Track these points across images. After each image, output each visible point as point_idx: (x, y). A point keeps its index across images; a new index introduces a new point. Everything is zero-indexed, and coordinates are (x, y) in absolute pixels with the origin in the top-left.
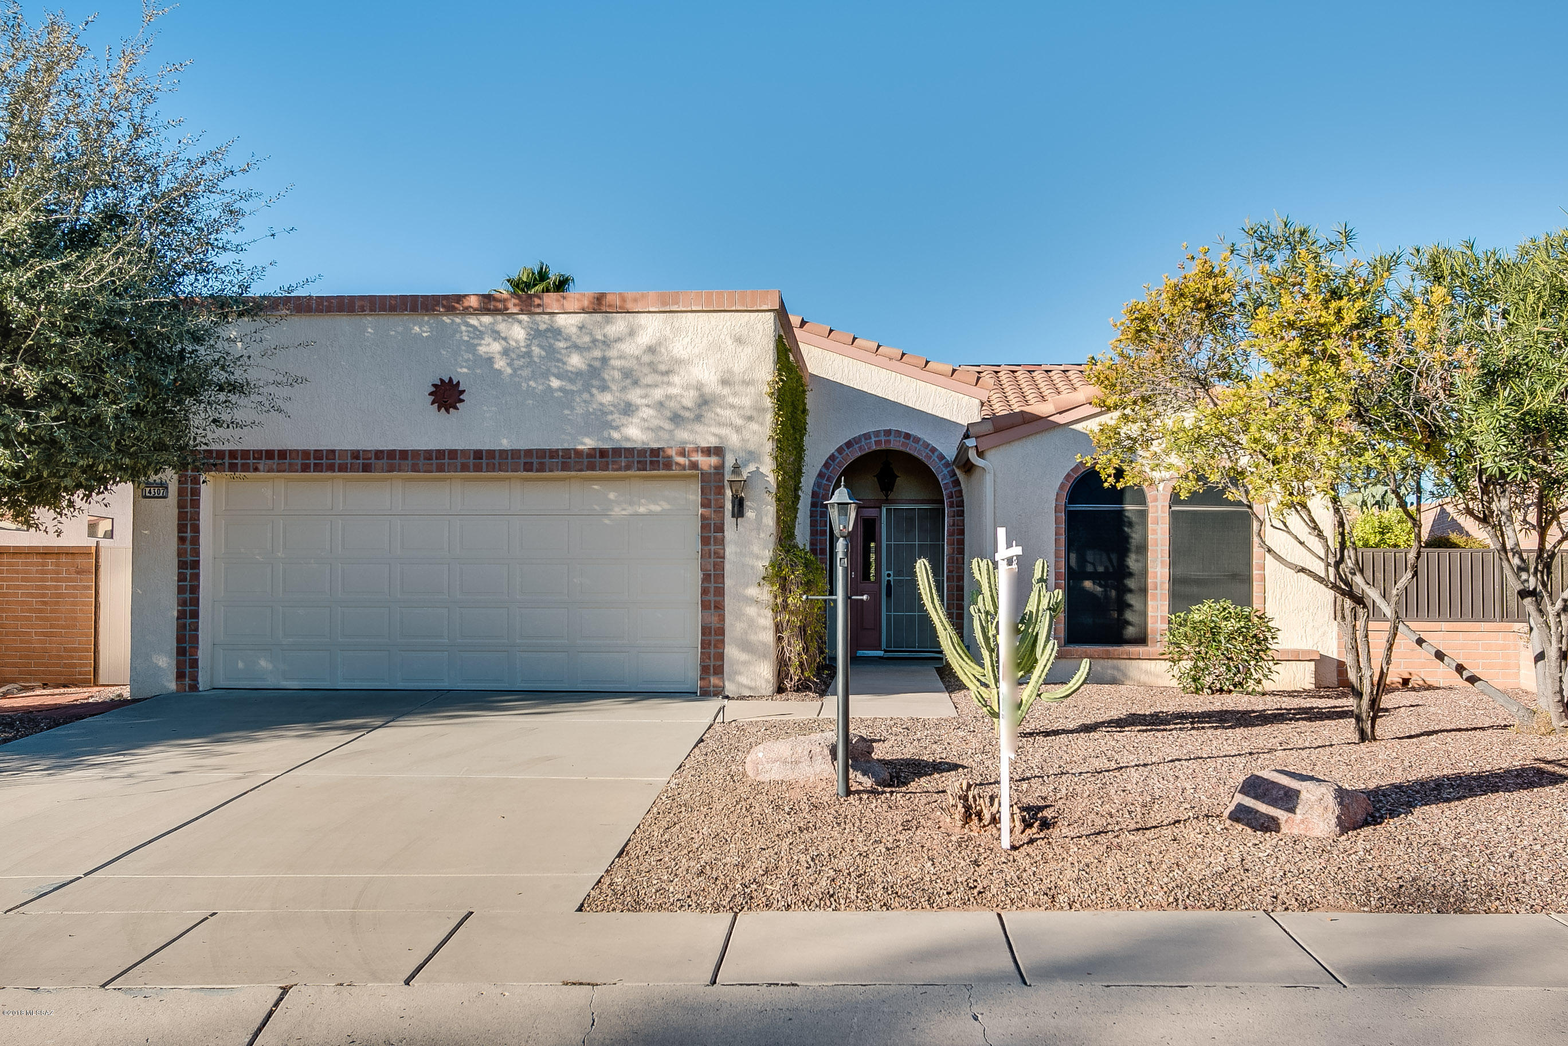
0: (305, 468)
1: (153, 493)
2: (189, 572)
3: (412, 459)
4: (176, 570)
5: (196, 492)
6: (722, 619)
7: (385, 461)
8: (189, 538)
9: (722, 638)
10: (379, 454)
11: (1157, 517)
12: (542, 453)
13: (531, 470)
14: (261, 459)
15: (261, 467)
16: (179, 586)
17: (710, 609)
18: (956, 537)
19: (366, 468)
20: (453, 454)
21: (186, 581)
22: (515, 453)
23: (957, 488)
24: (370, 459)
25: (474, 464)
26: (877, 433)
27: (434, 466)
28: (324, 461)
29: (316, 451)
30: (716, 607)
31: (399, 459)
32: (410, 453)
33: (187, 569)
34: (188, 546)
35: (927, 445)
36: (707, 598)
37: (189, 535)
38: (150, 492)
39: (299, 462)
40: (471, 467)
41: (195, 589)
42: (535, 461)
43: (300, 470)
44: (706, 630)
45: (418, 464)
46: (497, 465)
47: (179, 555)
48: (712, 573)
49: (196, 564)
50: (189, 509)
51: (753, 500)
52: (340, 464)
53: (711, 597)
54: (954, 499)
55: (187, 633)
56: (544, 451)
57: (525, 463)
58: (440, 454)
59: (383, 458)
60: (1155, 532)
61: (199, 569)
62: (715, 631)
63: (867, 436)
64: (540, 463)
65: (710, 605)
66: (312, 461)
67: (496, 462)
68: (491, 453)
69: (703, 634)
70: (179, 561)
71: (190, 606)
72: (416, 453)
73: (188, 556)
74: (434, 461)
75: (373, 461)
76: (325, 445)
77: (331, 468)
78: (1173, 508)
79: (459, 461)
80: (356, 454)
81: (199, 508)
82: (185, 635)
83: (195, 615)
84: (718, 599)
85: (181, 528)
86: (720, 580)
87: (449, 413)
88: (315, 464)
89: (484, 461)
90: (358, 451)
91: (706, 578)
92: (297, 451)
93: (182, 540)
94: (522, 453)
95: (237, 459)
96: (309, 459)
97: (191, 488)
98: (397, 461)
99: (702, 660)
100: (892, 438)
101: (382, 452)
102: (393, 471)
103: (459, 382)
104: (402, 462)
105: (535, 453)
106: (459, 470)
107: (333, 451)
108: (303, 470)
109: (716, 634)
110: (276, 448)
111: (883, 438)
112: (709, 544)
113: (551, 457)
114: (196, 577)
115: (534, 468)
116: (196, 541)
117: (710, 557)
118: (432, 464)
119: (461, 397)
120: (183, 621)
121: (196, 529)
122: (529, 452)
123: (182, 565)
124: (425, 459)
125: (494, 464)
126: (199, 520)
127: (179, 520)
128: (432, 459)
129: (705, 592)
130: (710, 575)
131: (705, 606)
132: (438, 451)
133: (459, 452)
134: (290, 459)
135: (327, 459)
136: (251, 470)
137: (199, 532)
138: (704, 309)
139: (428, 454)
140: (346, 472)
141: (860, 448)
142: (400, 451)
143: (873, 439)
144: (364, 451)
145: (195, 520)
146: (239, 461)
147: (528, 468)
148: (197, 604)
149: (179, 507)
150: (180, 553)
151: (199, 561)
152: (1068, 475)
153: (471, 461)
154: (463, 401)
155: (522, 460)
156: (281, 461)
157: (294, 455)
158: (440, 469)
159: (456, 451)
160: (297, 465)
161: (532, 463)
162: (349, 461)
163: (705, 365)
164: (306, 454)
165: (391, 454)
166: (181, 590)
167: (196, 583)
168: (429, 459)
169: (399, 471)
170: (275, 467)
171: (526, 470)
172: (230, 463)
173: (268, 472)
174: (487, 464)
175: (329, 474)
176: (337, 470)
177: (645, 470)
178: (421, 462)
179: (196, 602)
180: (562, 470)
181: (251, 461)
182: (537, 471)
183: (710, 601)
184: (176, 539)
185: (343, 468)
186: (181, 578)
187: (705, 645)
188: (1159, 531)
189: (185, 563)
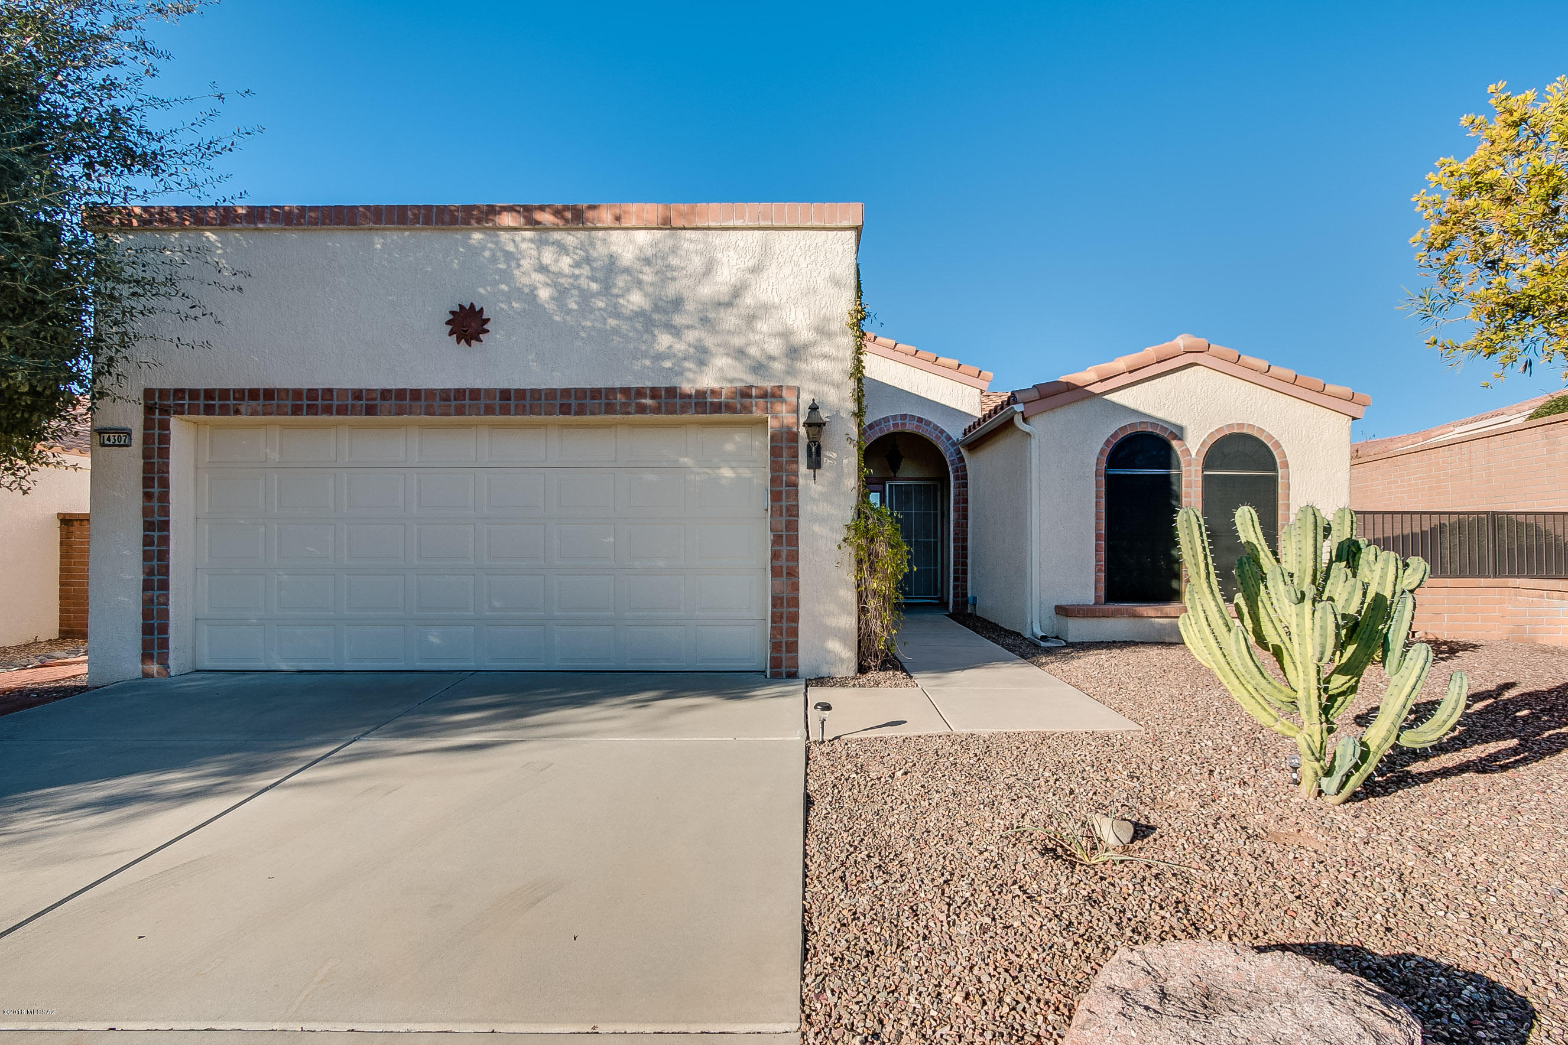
0: (296, 411)
1: (112, 440)
2: (156, 534)
3: (426, 400)
4: (141, 533)
5: (165, 440)
6: (795, 587)
7: (393, 402)
8: (156, 494)
9: (796, 609)
10: (385, 394)
11: (1190, 481)
12: (581, 393)
13: (569, 413)
14: (243, 399)
15: (243, 409)
16: (145, 552)
17: (782, 576)
18: (961, 505)
19: (370, 411)
20: (475, 394)
21: (153, 545)
22: (551, 393)
23: (961, 464)
24: (375, 399)
25: (501, 406)
26: (895, 417)
27: (453, 408)
28: (319, 402)
29: (309, 390)
30: (789, 574)
31: (410, 399)
32: (423, 394)
33: (154, 531)
34: (156, 504)
35: (936, 427)
36: (778, 563)
37: (156, 490)
38: (109, 439)
39: (290, 403)
40: (497, 410)
41: (164, 555)
42: (573, 402)
43: (290, 412)
44: (777, 601)
45: (433, 405)
46: (528, 408)
47: (145, 515)
48: (784, 533)
49: (165, 525)
50: (156, 460)
51: (831, 450)
52: (338, 406)
53: (783, 563)
54: (960, 473)
55: (155, 608)
56: (584, 390)
57: (562, 405)
58: (460, 393)
59: (391, 398)
60: (1188, 495)
61: (168, 531)
62: (788, 602)
63: (886, 420)
64: (580, 404)
65: (782, 571)
66: (305, 402)
67: (527, 403)
68: (521, 393)
69: (774, 605)
70: (144, 522)
71: (159, 575)
72: (430, 393)
73: (156, 515)
74: (453, 403)
75: (378, 402)
76: (320, 382)
77: (328, 410)
78: (1205, 473)
79: (483, 402)
80: (358, 394)
81: (168, 458)
82: (153, 610)
83: (164, 586)
84: (791, 564)
85: (147, 482)
86: (794, 543)
87: (470, 345)
88: (308, 405)
89: (513, 402)
90: (361, 390)
91: (777, 540)
92: (287, 390)
93: (148, 496)
94: (558, 394)
95: (213, 399)
96: (301, 400)
97: (159, 435)
98: (407, 402)
99: (773, 636)
100: (907, 421)
101: (389, 391)
102: (402, 414)
103: (482, 309)
104: (414, 403)
105: (573, 393)
106: (482, 412)
107: (330, 391)
108: (294, 413)
109: (789, 606)
110: (262, 387)
111: (900, 422)
112: (780, 500)
113: (593, 398)
114: (165, 540)
115: (573, 411)
116: (164, 497)
117: (781, 515)
118: (450, 406)
119: (485, 327)
120: (150, 593)
121: (165, 483)
122: (566, 392)
123: (148, 526)
124: (442, 399)
125: (524, 406)
126: (168, 472)
127: (144, 473)
128: (450, 400)
129: (775, 556)
130: (781, 536)
131: (776, 572)
132: (457, 391)
133: (482, 392)
134: (278, 399)
135: (323, 399)
136: (232, 412)
137: (168, 487)
138: (775, 224)
139: (445, 395)
140: (346, 414)
141: (880, 429)
142: (411, 390)
143: (891, 422)
144: (368, 390)
145: (163, 472)
146: (216, 402)
147: (565, 410)
148: (167, 573)
149: (144, 457)
150: (147, 512)
151: (168, 522)
152: (1108, 440)
153: (497, 402)
154: (488, 331)
155: (558, 402)
156: (267, 402)
157: (283, 394)
158: (460, 411)
159: (479, 390)
160: (286, 406)
161: (570, 404)
162: (350, 402)
163: (774, 290)
164: (298, 393)
165: (401, 394)
166: (147, 556)
167: (164, 548)
168: (446, 400)
169: (410, 413)
170: (259, 408)
171: (563, 413)
172: (206, 405)
173: (252, 414)
174: (516, 406)
175: (325, 417)
176: (334, 412)
177: (705, 413)
178: (437, 403)
179: (165, 570)
180: (606, 412)
181: (231, 402)
182: (577, 414)
183: (781, 567)
184: (141, 495)
185: (342, 411)
186: (147, 541)
187: (776, 618)
188: (1193, 495)
189: (153, 523)
